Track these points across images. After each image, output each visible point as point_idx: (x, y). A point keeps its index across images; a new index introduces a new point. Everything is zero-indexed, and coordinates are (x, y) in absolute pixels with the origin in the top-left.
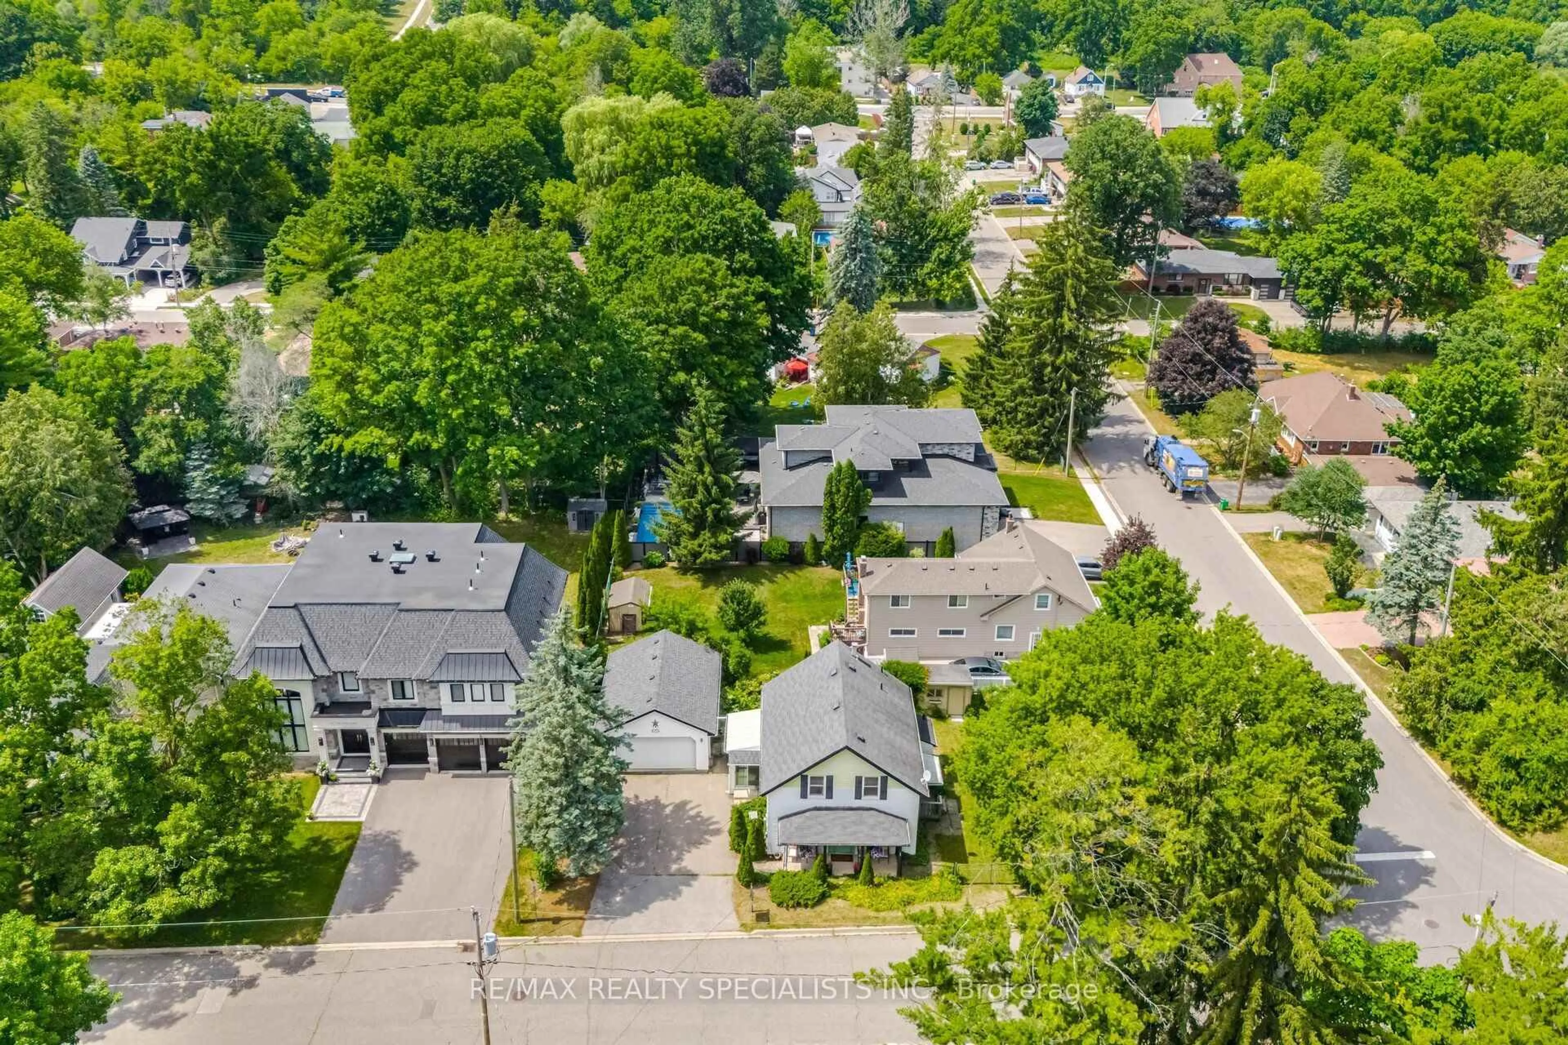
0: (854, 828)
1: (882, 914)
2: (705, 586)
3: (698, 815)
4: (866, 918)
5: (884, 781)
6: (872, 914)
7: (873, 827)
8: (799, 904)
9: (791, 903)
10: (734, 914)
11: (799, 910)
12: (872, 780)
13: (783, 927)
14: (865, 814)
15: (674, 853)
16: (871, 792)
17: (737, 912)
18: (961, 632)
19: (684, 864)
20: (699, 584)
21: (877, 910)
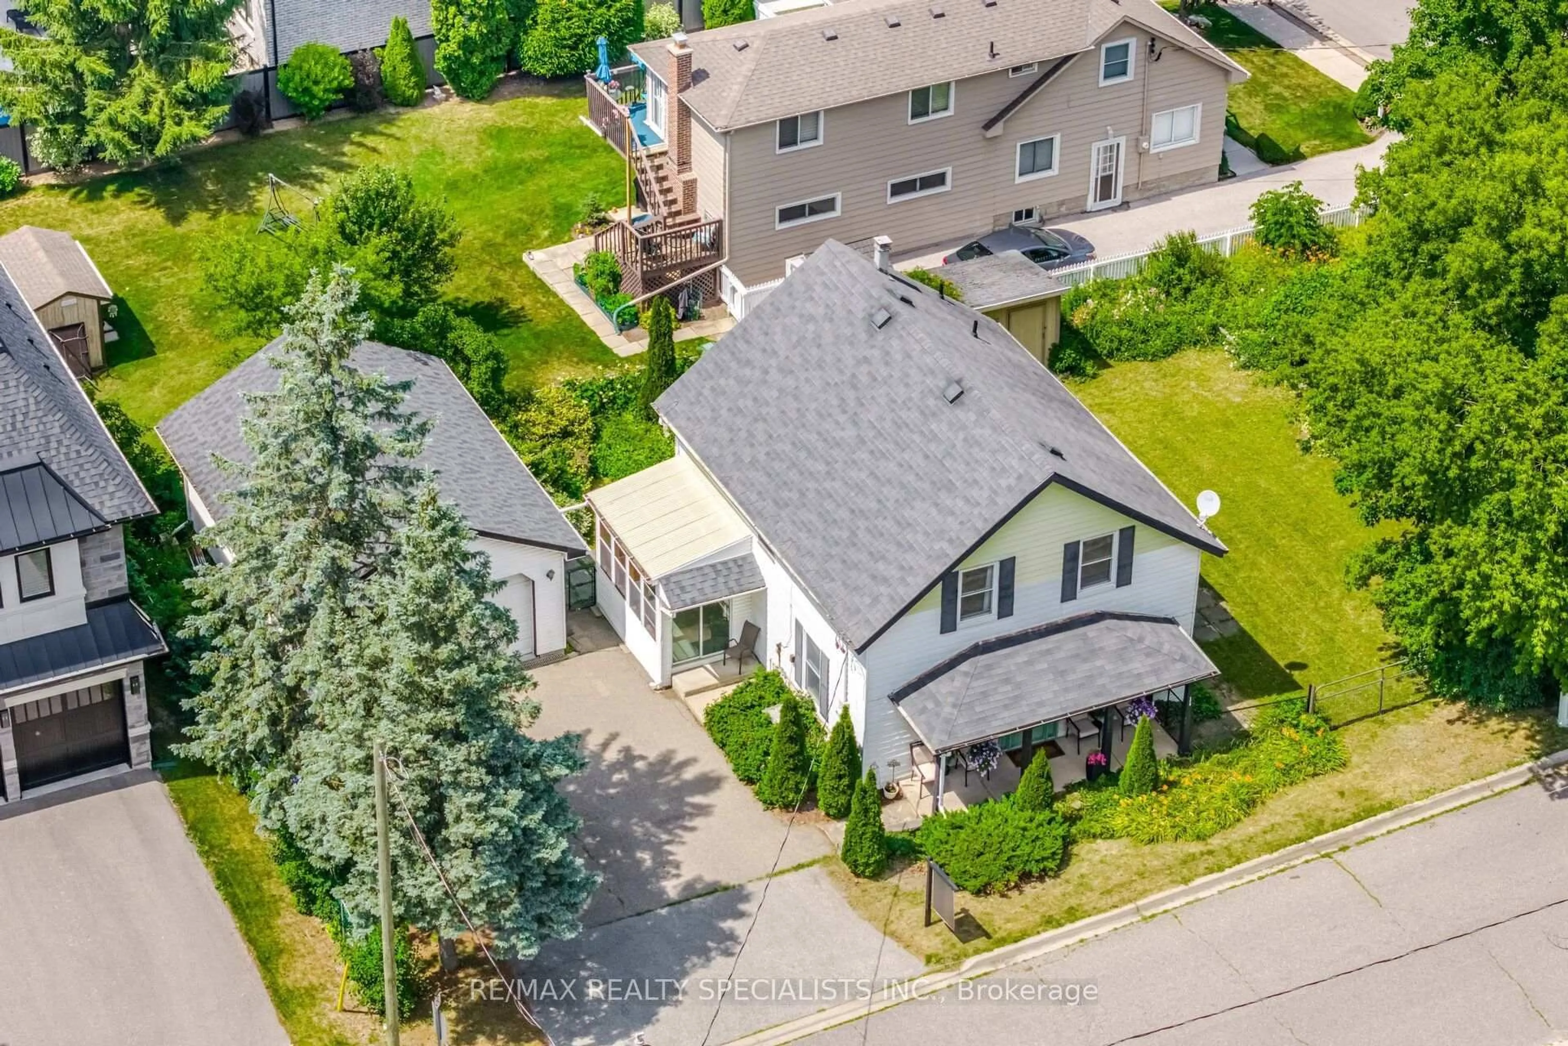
0: (1083, 669)
1: (1215, 842)
2: (176, 218)
3: (628, 757)
4: (1188, 860)
5: (1127, 535)
6: (1195, 848)
7: (1120, 655)
8: (1026, 877)
9: (1013, 877)
10: (890, 942)
11: (1027, 888)
12: (1101, 545)
13: (1024, 935)
14: (1091, 630)
15: (646, 857)
16: (1095, 575)
17: (893, 935)
18: (940, 179)
19: (687, 874)
20: (157, 216)
21: (1200, 838)
